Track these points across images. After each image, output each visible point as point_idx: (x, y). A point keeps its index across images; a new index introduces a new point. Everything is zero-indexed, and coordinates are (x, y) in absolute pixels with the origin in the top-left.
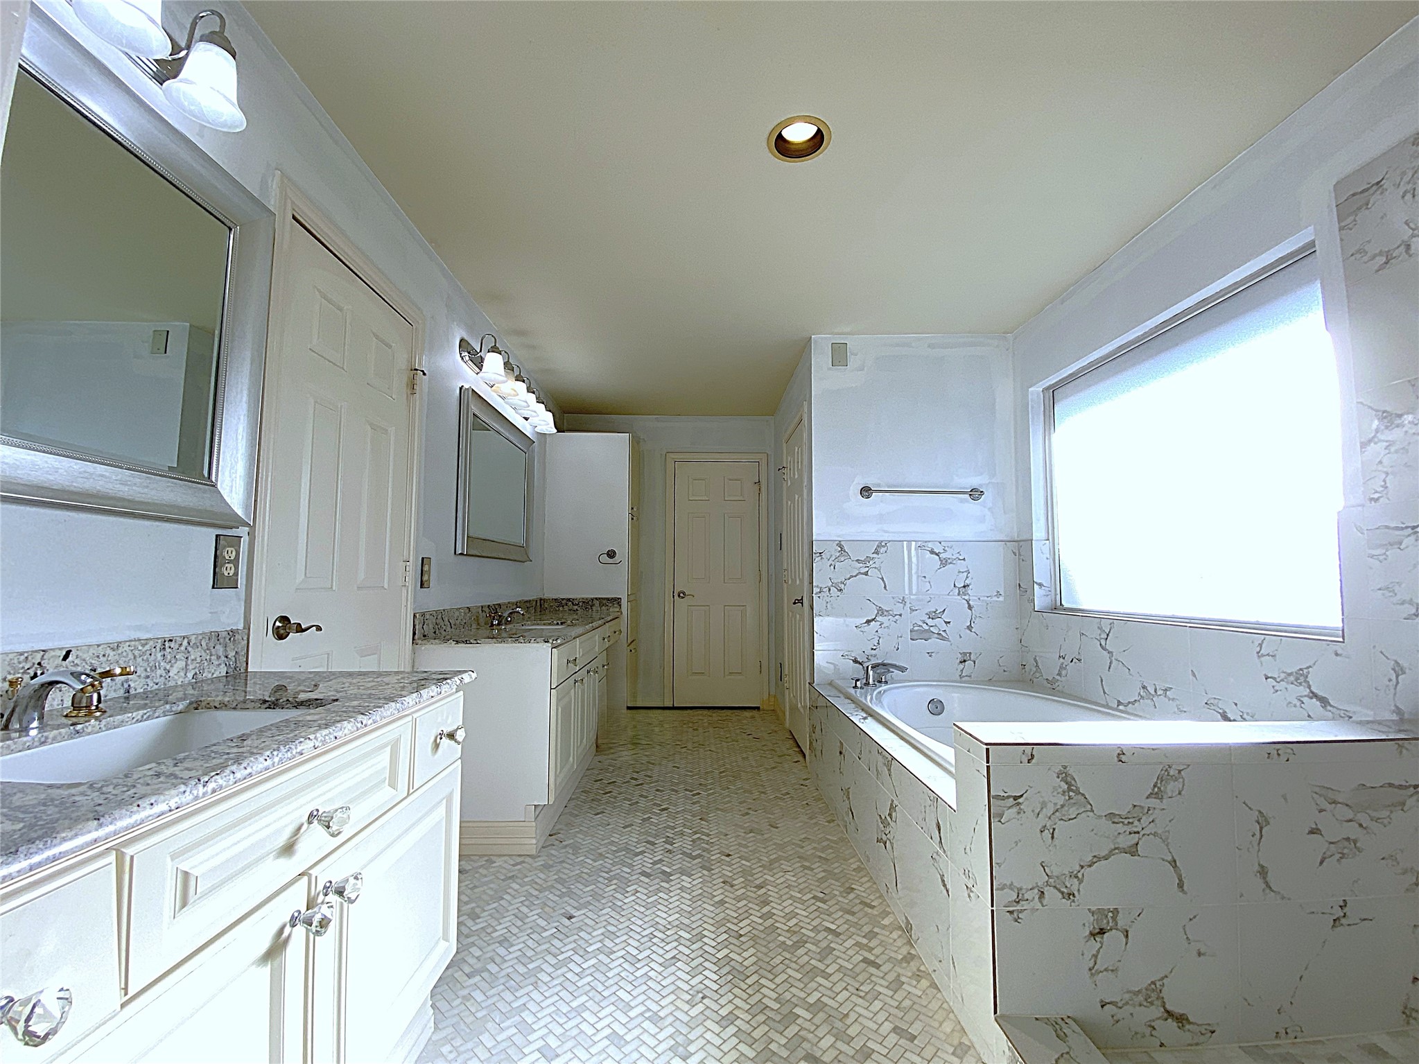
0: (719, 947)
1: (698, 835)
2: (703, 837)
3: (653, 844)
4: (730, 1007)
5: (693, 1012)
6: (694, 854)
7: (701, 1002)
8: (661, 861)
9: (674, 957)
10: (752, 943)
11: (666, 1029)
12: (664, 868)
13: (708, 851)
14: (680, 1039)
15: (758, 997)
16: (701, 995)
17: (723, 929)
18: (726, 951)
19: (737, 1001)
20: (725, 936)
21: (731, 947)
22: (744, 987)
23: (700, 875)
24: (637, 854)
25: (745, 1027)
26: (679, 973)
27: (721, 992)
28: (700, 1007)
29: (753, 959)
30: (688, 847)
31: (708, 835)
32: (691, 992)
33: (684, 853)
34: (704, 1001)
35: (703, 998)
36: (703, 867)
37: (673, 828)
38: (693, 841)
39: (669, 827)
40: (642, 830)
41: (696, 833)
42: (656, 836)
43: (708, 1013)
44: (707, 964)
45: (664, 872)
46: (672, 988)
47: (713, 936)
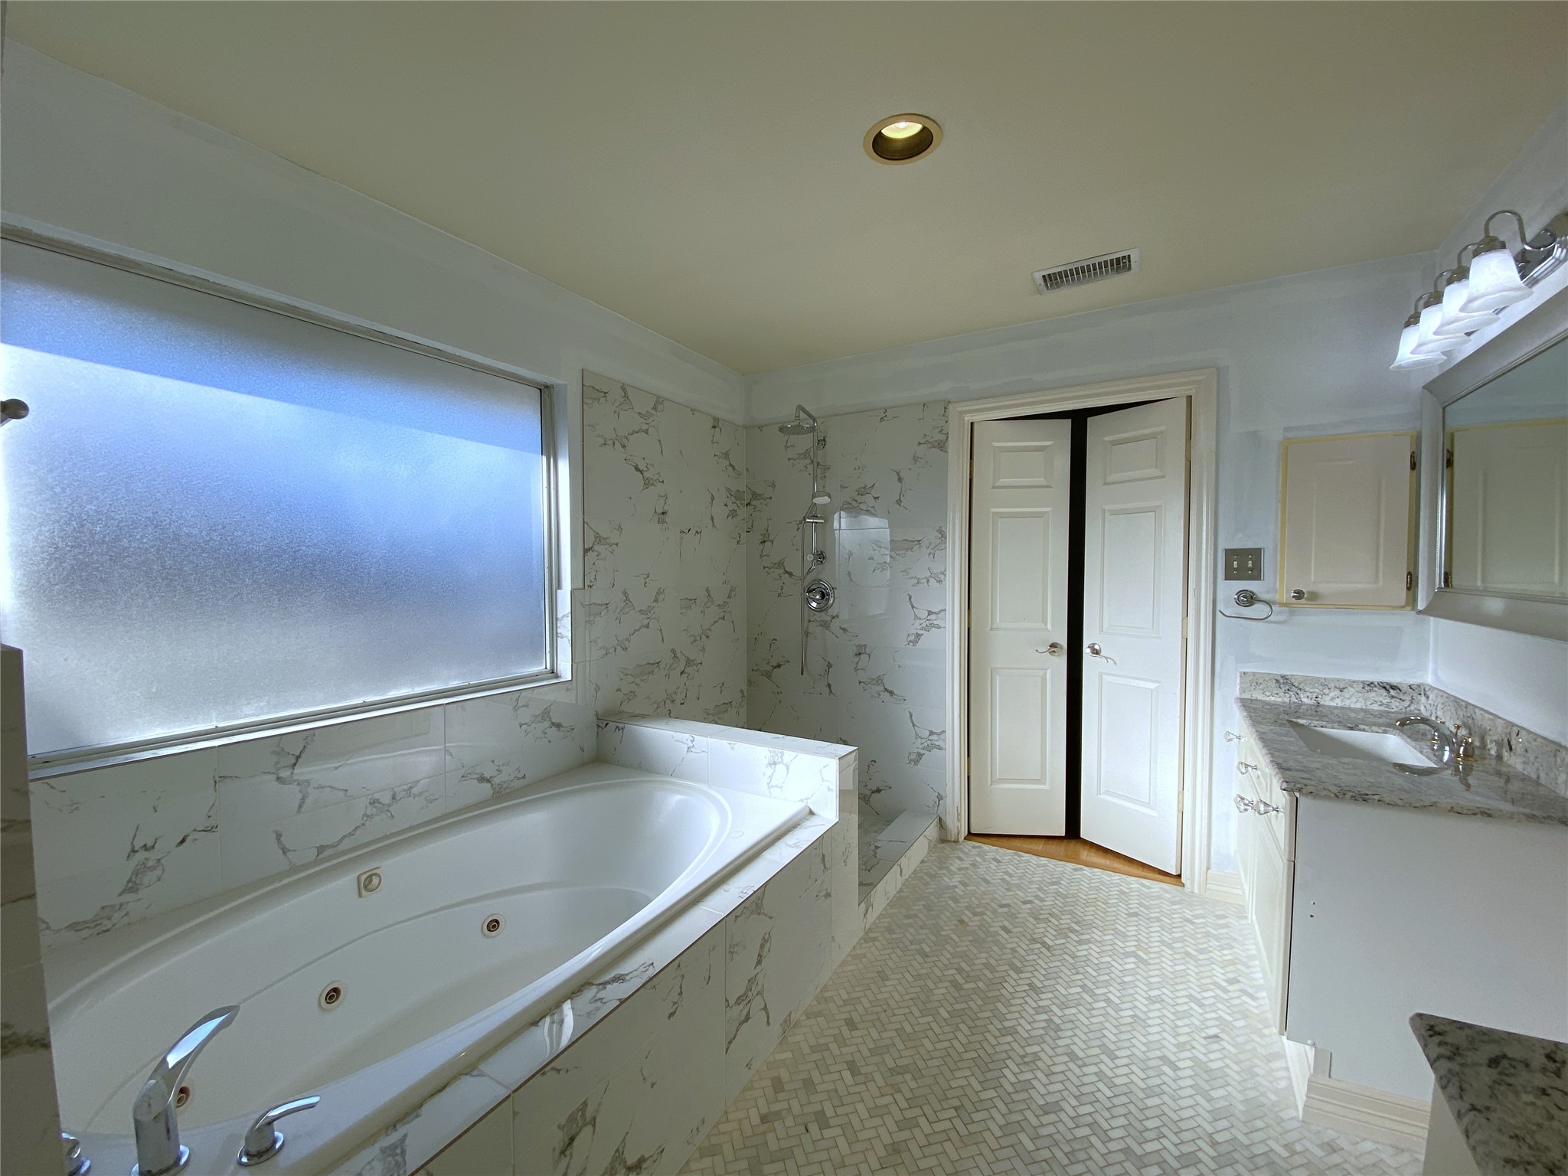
0: (989, 1104)
4: (1002, 1040)
5: (1036, 1048)
7: (1027, 1054)
9: (1046, 1113)
10: (950, 1094)
11: (1063, 1044)
14: (1052, 1033)
15: (973, 1039)
16: (1026, 1060)
17: (973, 1128)
18: (984, 1095)
19: (993, 1042)
20: (976, 1117)
21: (975, 1099)
22: (981, 1052)
25: (995, 1021)
26: (1043, 1091)
27: (1004, 1055)
28: (1029, 1050)
29: (958, 1074)
32: (1035, 1067)
34: (1024, 1053)
35: (1024, 1056)
43: (1023, 1043)
44: (1010, 1089)
46: (1054, 1078)
47: (990, 1123)
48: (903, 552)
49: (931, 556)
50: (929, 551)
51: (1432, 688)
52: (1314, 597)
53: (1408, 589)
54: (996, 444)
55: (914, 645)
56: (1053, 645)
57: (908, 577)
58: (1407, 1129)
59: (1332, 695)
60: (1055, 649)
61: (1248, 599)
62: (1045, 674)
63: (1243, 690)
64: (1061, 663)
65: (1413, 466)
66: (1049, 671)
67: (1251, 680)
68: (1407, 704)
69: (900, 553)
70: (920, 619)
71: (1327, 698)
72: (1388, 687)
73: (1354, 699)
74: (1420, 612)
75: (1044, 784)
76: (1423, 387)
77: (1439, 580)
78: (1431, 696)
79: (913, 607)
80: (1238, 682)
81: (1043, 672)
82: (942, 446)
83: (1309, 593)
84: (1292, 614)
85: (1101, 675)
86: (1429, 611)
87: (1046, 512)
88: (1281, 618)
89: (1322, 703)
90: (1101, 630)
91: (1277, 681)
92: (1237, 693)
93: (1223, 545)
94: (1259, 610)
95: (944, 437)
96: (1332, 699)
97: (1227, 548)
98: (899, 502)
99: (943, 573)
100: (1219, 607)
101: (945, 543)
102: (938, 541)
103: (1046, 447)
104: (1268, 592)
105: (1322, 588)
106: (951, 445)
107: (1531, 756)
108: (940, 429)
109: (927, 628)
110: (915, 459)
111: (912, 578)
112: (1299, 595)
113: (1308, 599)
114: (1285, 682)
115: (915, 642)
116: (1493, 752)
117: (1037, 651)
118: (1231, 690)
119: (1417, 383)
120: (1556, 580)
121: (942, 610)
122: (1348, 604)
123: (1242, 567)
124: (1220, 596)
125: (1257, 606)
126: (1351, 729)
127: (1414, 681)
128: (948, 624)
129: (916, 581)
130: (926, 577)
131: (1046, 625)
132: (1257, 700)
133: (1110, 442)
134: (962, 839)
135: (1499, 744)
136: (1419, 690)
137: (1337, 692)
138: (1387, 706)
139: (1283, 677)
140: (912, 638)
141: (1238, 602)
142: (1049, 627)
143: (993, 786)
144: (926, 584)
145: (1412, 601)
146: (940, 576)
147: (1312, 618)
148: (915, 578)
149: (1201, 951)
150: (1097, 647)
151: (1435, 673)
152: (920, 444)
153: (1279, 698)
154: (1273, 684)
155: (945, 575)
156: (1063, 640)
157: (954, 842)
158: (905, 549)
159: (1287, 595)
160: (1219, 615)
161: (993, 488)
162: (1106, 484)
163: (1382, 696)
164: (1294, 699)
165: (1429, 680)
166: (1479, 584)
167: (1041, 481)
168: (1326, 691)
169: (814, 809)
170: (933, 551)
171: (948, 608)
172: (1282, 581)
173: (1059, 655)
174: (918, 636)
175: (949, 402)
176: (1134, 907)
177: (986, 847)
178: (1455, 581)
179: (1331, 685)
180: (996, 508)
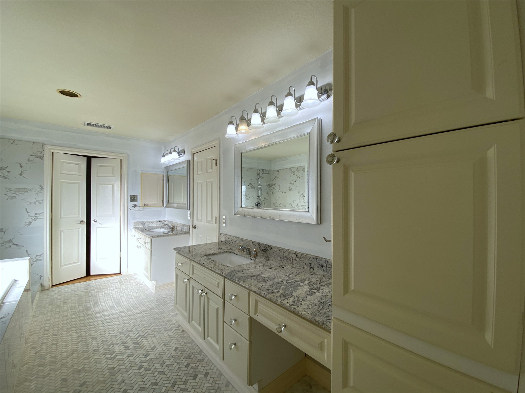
1: (112, 356)
2: (109, 356)
3: (134, 343)
6: (112, 346)
8: (126, 337)
12: (123, 335)
13: (105, 349)
23: (107, 338)
24: (139, 336)
30: (116, 348)
31: (107, 358)
33: (117, 344)
36: (106, 341)
37: (129, 356)
38: (114, 352)
39: (132, 355)
40: (144, 348)
41: (115, 357)
42: (135, 348)
45: (123, 333)
48: (23, 193)
49: (37, 194)
50: (36, 192)
51: (167, 221)
52: (147, 205)
53: (163, 203)
54: (61, 160)
55: (28, 226)
56: (82, 221)
57: (25, 202)
58: (169, 287)
59: (151, 224)
60: (83, 222)
61: (135, 206)
62: (79, 230)
63: (134, 226)
64: (84, 226)
65: (163, 181)
66: (80, 230)
67: (136, 223)
68: (163, 224)
69: (21, 193)
70: (31, 216)
71: (150, 225)
72: (160, 221)
73: (155, 225)
74: (165, 207)
75: (79, 263)
76: (165, 167)
77: (167, 202)
78: (167, 222)
79: (28, 212)
80: (133, 224)
81: (78, 230)
82: (42, 158)
83: (147, 204)
84: (143, 208)
85: (97, 228)
86: (166, 207)
87: (79, 183)
88: (142, 210)
89: (149, 226)
90: (97, 216)
91: (141, 223)
92: (133, 227)
93: (129, 194)
94: (137, 208)
95: (43, 155)
96: (151, 225)
97: (130, 195)
98: (21, 174)
99: (42, 200)
100: (129, 208)
101: (43, 190)
102: (40, 190)
103: (79, 164)
104: (139, 204)
105: (149, 203)
106: (45, 158)
107: (181, 227)
108: (40, 152)
109: (35, 220)
110: (29, 160)
111: (27, 202)
112: (145, 205)
113: (146, 205)
114: (143, 223)
115: (29, 225)
116: (176, 228)
117: (77, 223)
118: (132, 225)
119: (163, 167)
120: (183, 201)
121: (42, 213)
122: (153, 206)
123: (134, 199)
124: (129, 205)
125: (137, 207)
126: (155, 229)
127: (164, 220)
128: (44, 217)
129: (29, 203)
130: (34, 202)
131: (79, 215)
132: (137, 227)
133: (99, 166)
134: (50, 288)
135: (177, 227)
136: (165, 221)
137: (152, 224)
138: (160, 225)
139: (142, 222)
140: (27, 223)
141: (133, 207)
142: (80, 216)
143: (62, 268)
144: (34, 204)
145: (163, 205)
146: (41, 201)
147: (148, 209)
148: (29, 202)
149: (130, 283)
150: (95, 220)
151: (167, 218)
152: (31, 155)
153: (141, 226)
154: (140, 224)
155: (43, 201)
156: (85, 220)
157: (47, 289)
158: (24, 192)
159: (142, 205)
160: (129, 209)
161: (61, 174)
162: (97, 176)
163: (159, 223)
164: (144, 226)
165: (166, 219)
166: (173, 202)
167: (77, 173)
168: (150, 224)
169: (16, 279)
170: (37, 193)
171: (45, 212)
172: (141, 201)
173: (83, 224)
174: (30, 223)
175: (45, 144)
176: (112, 282)
177: (60, 287)
178: (169, 201)
179: (151, 222)
180: (62, 180)
